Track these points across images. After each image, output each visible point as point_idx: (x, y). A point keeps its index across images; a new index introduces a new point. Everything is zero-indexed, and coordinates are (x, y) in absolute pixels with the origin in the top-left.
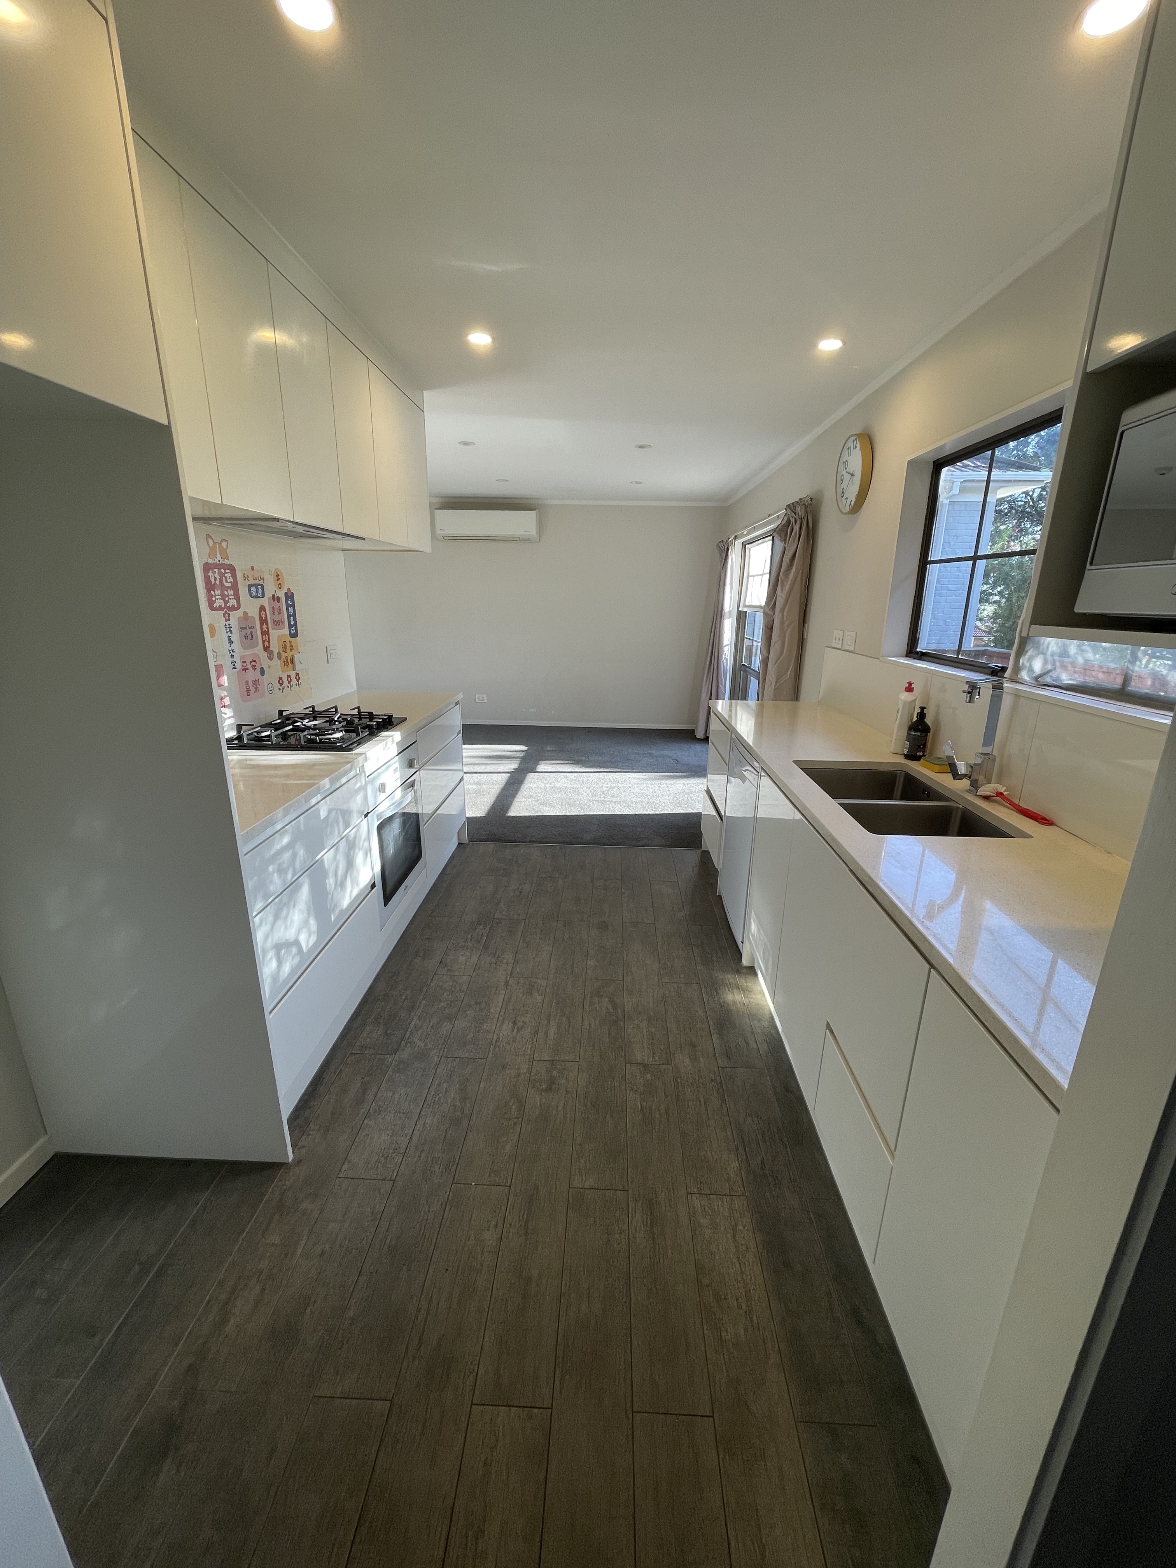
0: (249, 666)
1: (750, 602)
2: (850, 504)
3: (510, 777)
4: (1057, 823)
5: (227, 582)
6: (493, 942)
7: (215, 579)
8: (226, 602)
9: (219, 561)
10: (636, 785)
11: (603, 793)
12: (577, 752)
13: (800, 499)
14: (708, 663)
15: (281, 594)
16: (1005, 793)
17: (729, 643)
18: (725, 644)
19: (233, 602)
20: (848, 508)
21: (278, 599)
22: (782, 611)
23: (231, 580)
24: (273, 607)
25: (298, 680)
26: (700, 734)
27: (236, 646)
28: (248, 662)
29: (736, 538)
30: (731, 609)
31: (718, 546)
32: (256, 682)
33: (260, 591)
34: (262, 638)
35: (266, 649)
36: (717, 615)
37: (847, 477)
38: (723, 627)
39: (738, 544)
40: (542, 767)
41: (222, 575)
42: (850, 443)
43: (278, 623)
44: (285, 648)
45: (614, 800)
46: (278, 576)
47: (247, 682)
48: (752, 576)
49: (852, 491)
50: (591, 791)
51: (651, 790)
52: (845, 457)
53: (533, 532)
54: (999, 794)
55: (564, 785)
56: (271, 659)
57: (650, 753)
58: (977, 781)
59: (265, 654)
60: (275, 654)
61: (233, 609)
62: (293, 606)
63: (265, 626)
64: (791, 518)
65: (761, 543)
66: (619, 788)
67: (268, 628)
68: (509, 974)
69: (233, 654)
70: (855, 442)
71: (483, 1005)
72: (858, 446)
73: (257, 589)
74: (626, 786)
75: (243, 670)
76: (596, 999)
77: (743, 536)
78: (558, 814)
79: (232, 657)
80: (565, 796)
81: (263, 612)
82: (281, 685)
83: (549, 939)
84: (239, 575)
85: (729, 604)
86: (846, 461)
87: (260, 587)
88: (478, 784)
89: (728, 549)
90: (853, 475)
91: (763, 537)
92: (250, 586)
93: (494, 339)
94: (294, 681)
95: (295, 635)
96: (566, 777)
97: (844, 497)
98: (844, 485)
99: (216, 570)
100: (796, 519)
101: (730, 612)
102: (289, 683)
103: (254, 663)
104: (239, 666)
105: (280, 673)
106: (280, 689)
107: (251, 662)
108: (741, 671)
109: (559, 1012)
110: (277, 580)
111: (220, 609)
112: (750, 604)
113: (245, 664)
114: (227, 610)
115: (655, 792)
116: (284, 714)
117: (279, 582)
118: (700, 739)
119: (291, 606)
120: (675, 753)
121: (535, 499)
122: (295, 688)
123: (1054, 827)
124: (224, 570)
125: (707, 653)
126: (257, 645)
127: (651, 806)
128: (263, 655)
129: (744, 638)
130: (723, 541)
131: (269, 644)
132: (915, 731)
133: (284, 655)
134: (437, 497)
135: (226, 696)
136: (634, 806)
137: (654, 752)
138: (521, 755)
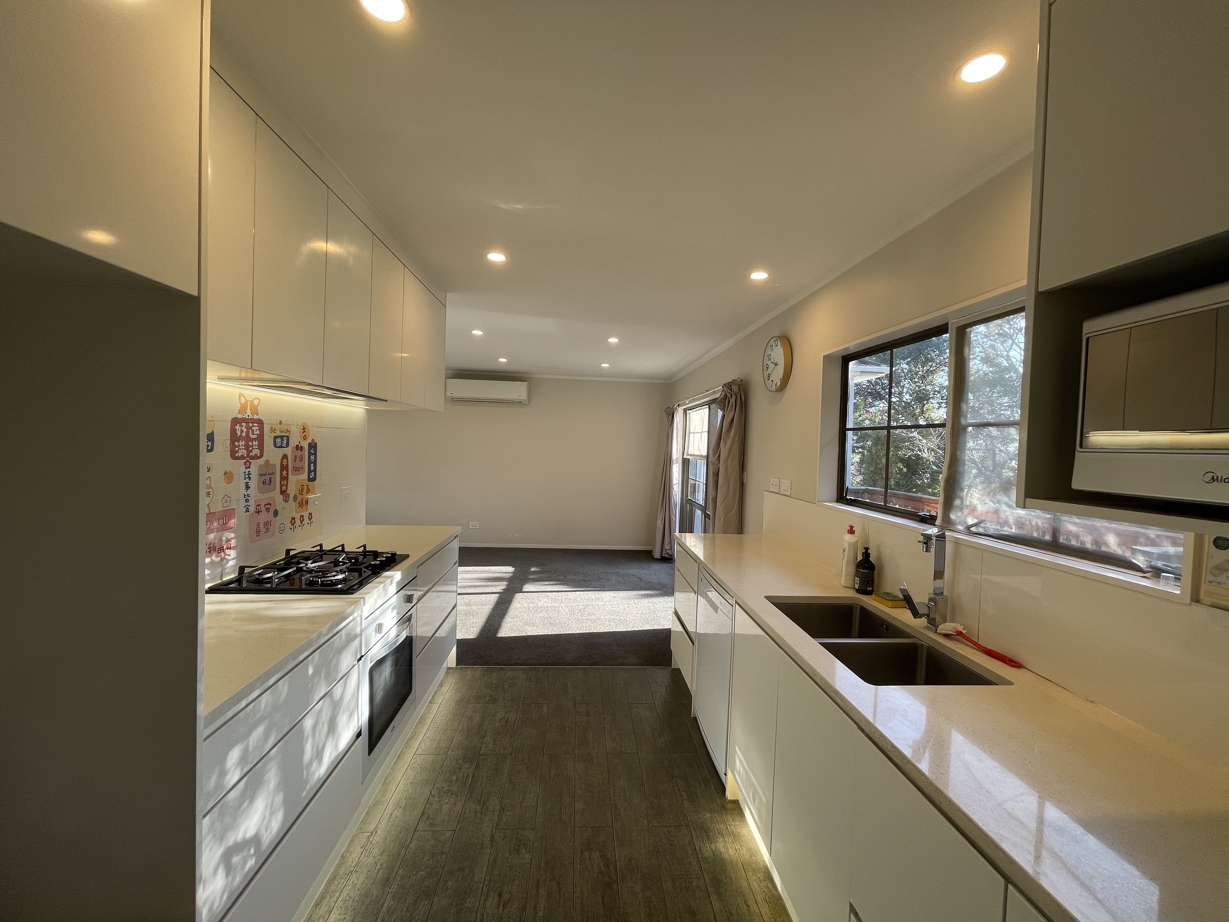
0: (263, 509)
1: (693, 451)
2: (776, 385)
3: (499, 598)
4: (1026, 666)
5: (253, 434)
6: (479, 784)
7: (242, 431)
8: (249, 452)
9: (248, 416)
10: (608, 603)
11: (580, 611)
12: (556, 572)
13: (734, 380)
14: (661, 498)
15: (305, 445)
16: (964, 632)
17: (677, 482)
18: (674, 484)
19: (256, 452)
20: (774, 388)
21: (302, 448)
22: (726, 461)
23: (258, 432)
24: (296, 456)
25: (310, 520)
26: (657, 555)
27: (253, 491)
28: (262, 506)
29: (679, 405)
30: (678, 456)
31: (666, 411)
32: (267, 524)
33: (285, 442)
34: (281, 483)
35: (283, 492)
36: (668, 462)
37: (771, 366)
38: (672, 471)
39: (680, 410)
40: (527, 587)
41: (248, 428)
42: (772, 343)
43: (297, 470)
44: (301, 492)
45: (590, 618)
46: (304, 429)
47: (258, 524)
48: (692, 433)
49: (777, 375)
50: (569, 610)
51: (622, 607)
52: (769, 352)
53: (524, 397)
54: (959, 633)
55: (546, 604)
56: (286, 500)
57: (617, 572)
58: (935, 619)
59: (282, 497)
60: (292, 496)
61: (256, 457)
62: (315, 454)
63: (285, 472)
64: (728, 394)
65: (699, 410)
66: (593, 606)
67: (287, 474)
68: (495, 825)
69: (248, 498)
70: (776, 342)
71: (467, 871)
72: (779, 344)
73: (282, 440)
74: (599, 603)
75: (256, 512)
76: (586, 854)
77: (685, 404)
78: (540, 634)
79: (247, 501)
80: (546, 615)
81: (285, 460)
82: (293, 524)
83: (536, 778)
84: (266, 428)
85: (676, 453)
86: (770, 354)
87: (285, 439)
88: (468, 605)
89: (673, 413)
90: (776, 364)
91: (701, 405)
92: (276, 438)
93: (506, 258)
94: (306, 520)
95: (314, 479)
96: (547, 596)
97: (770, 380)
98: (769, 372)
99: (244, 424)
100: (731, 394)
101: (677, 459)
102: (301, 523)
103: (268, 506)
104: (252, 509)
105: (294, 513)
106: (291, 529)
107: (265, 505)
108: (688, 504)
109: (548, 875)
110: (303, 432)
111: (242, 457)
112: (692, 453)
113: (258, 507)
114: (248, 459)
115: (625, 609)
116: (292, 553)
117: (305, 434)
118: (657, 559)
119: (313, 454)
120: (638, 572)
121: (528, 373)
122: (307, 527)
123: (1023, 670)
124: (252, 423)
125: (660, 489)
126: (275, 489)
127: (623, 624)
128: (279, 498)
129: (688, 478)
130: (669, 408)
131: (286, 488)
132: (863, 568)
133: (300, 498)
134: (450, 369)
135: (232, 539)
136: (608, 623)
137: (620, 571)
138: (508, 575)
